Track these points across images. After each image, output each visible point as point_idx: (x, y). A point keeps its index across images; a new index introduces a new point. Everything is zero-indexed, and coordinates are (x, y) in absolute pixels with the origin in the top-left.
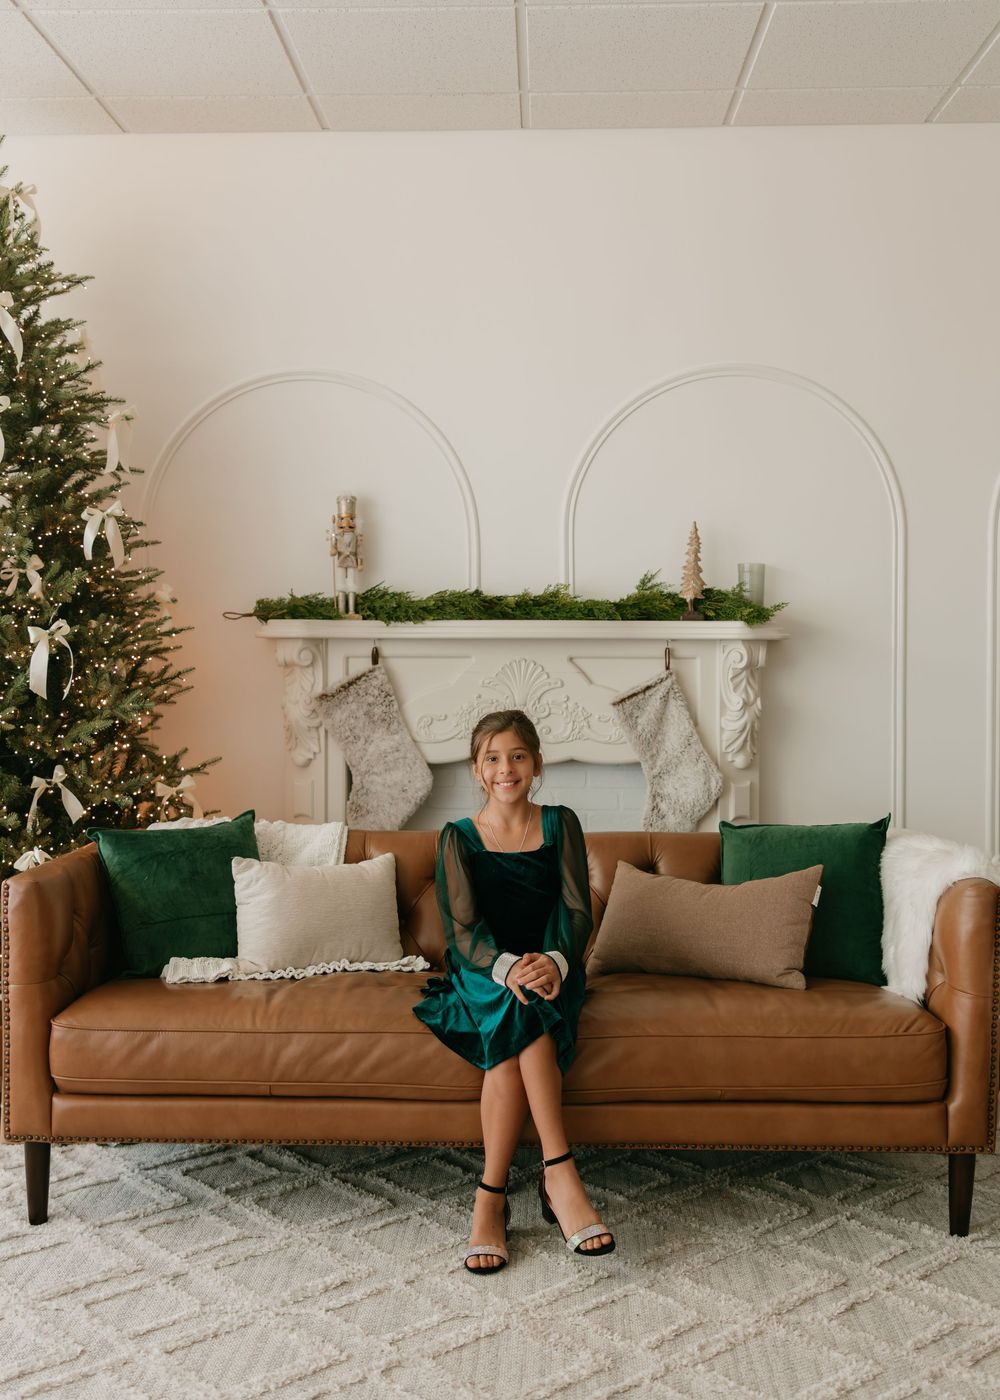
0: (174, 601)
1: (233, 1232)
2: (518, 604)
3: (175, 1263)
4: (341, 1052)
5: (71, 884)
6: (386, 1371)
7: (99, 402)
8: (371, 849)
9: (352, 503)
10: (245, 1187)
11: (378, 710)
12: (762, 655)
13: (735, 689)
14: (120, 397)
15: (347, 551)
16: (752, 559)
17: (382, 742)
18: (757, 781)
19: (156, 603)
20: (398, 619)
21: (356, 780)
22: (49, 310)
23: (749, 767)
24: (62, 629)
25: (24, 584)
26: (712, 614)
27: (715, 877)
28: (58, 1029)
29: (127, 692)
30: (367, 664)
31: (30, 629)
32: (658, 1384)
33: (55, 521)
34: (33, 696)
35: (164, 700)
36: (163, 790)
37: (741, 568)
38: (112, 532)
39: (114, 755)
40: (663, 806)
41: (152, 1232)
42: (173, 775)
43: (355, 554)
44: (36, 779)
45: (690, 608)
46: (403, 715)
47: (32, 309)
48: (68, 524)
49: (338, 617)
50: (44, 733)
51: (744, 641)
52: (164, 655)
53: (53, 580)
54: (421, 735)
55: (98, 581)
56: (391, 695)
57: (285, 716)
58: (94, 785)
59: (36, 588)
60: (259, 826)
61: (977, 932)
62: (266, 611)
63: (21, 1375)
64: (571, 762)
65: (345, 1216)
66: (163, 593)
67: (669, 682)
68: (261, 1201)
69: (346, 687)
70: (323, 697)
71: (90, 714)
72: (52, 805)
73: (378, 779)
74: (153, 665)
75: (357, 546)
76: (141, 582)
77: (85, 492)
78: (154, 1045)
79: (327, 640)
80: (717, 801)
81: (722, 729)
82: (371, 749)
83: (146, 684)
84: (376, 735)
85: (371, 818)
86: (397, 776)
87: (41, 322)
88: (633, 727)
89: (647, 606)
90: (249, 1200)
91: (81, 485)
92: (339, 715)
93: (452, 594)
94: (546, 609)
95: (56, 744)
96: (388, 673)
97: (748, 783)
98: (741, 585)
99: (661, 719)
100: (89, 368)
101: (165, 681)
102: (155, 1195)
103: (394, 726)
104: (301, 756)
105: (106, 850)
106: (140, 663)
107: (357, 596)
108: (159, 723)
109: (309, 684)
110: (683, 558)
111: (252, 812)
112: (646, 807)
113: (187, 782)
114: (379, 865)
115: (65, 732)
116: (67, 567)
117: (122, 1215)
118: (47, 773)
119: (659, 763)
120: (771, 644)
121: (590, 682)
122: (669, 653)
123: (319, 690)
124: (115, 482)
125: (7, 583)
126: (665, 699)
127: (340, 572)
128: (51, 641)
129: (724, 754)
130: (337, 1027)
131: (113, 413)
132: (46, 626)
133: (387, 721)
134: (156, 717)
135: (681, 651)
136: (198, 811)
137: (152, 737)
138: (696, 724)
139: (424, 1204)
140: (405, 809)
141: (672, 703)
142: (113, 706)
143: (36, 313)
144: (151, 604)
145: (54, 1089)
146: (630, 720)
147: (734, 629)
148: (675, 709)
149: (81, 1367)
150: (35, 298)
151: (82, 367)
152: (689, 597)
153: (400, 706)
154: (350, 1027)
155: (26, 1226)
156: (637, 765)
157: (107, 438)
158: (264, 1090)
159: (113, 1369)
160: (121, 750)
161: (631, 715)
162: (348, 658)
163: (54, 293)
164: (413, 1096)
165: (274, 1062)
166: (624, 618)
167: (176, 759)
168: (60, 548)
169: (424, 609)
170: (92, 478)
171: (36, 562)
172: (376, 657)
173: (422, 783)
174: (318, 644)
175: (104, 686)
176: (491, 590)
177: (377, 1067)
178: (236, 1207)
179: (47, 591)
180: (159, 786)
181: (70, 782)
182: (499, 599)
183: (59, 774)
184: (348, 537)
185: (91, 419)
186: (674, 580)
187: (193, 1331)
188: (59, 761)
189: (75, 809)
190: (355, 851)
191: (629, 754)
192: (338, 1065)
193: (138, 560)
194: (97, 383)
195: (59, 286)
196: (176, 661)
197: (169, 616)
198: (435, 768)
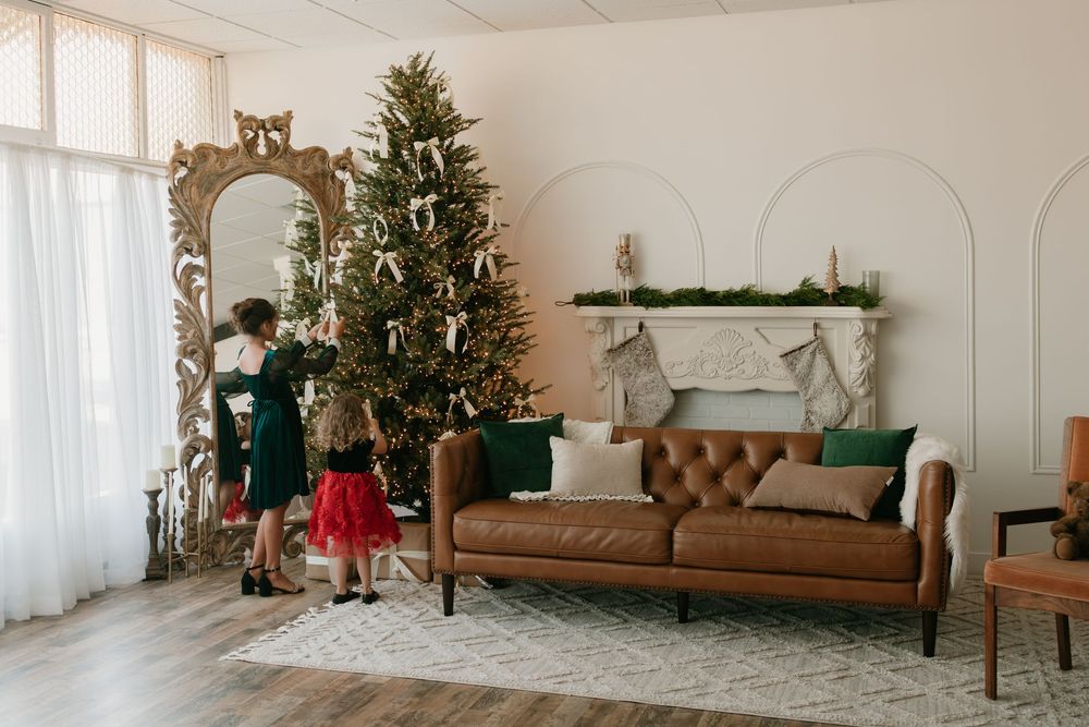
0: (527, 295)
1: (541, 625)
2: (724, 296)
3: (510, 634)
4: (593, 536)
5: (464, 448)
6: (596, 678)
7: (485, 187)
8: (626, 437)
9: (628, 238)
10: (552, 610)
11: (642, 359)
12: (873, 328)
13: (857, 348)
14: (497, 184)
15: (624, 266)
16: (871, 267)
17: (644, 377)
18: (874, 404)
19: (517, 297)
20: (652, 306)
21: (630, 399)
22: (460, 140)
23: (868, 395)
24: (463, 315)
25: (445, 291)
26: (844, 302)
27: (817, 461)
28: (457, 520)
29: (499, 348)
30: (636, 331)
31: (447, 317)
32: (723, 694)
33: (462, 256)
34: (449, 352)
35: (522, 352)
36: (518, 402)
37: (864, 273)
38: (490, 262)
39: (495, 382)
40: (812, 418)
41: (502, 623)
42: (525, 393)
43: (630, 268)
44: (451, 395)
45: (830, 298)
46: (657, 361)
47: (450, 139)
48: (467, 258)
49: (618, 305)
50: (455, 370)
51: (861, 319)
52: (524, 326)
53: (459, 289)
54: (667, 373)
55: (484, 287)
56: (650, 350)
57: (590, 361)
58: (481, 399)
59: (451, 295)
60: (565, 423)
61: (934, 489)
62: (580, 300)
63: (434, 664)
64: (757, 391)
65: (598, 624)
66: (521, 293)
67: (815, 344)
68: (558, 615)
69: (623, 345)
70: (610, 351)
71: (479, 360)
72: (459, 408)
73: (643, 399)
74: (515, 332)
75: (631, 263)
76: (507, 288)
77: (476, 241)
78: (501, 529)
79: (613, 318)
80: (846, 416)
81: (850, 373)
82: (639, 381)
83: (511, 344)
84: (642, 373)
85: (638, 421)
86: (653, 397)
87: (454, 148)
88: (793, 370)
89: (806, 296)
90: (552, 614)
91: (475, 235)
92: (620, 361)
93: (687, 290)
94: (740, 299)
95: (461, 376)
96: (648, 337)
97: (867, 405)
98: (864, 284)
99: (811, 365)
100: (479, 171)
101: (520, 342)
102: (507, 609)
103: (652, 367)
104: (599, 384)
105: (484, 433)
106: (506, 333)
107: (630, 292)
108: (519, 364)
109: (604, 342)
110: (826, 268)
111: (562, 414)
112: (803, 418)
113: (531, 398)
114: (632, 446)
115: (466, 369)
116: (466, 283)
117: (489, 615)
118: (457, 392)
119: (810, 392)
120: (880, 322)
121: (769, 343)
122: (816, 326)
123: (609, 346)
124: (493, 233)
125: (436, 291)
126: (813, 354)
127: (621, 278)
128: (457, 323)
129: (851, 388)
130: (591, 524)
131: (492, 195)
132: (455, 315)
133: (647, 365)
134: (518, 361)
135: (824, 324)
136: (538, 414)
137: (515, 372)
138: (833, 369)
139: (640, 622)
140: (658, 416)
141: (818, 356)
142: (491, 356)
143: (452, 142)
144: (515, 297)
145: (455, 548)
146: (791, 366)
147: (854, 312)
148: (820, 359)
149: (461, 664)
150: (452, 133)
151: (475, 170)
152: (829, 291)
153: (655, 355)
154: (596, 524)
155: (443, 616)
156: (797, 393)
157: (490, 209)
158: (555, 555)
159: (474, 666)
160: (498, 380)
161: (792, 364)
162: (625, 328)
163: (462, 130)
164: (628, 560)
165: (559, 539)
166: (787, 305)
167: (527, 385)
168: (463, 272)
169: (668, 300)
170: (481, 232)
171: (452, 279)
172: (641, 327)
173: (667, 401)
174: (608, 321)
175: (486, 346)
176: (710, 287)
177: (611, 544)
178: (544, 616)
179: (456, 294)
180: (517, 399)
181: (468, 396)
182: (715, 293)
183: (463, 392)
184: (625, 258)
185: (480, 200)
186: (821, 281)
187: (512, 657)
188: (463, 384)
189: (471, 411)
190: (617, 437)
191: (793, 387)
192: (590, 543)
193: (507, 275)
194: (484, 178)
195: (465, 125)
196: (528, 330)
197: (524, 306)
198: (675, 392)
